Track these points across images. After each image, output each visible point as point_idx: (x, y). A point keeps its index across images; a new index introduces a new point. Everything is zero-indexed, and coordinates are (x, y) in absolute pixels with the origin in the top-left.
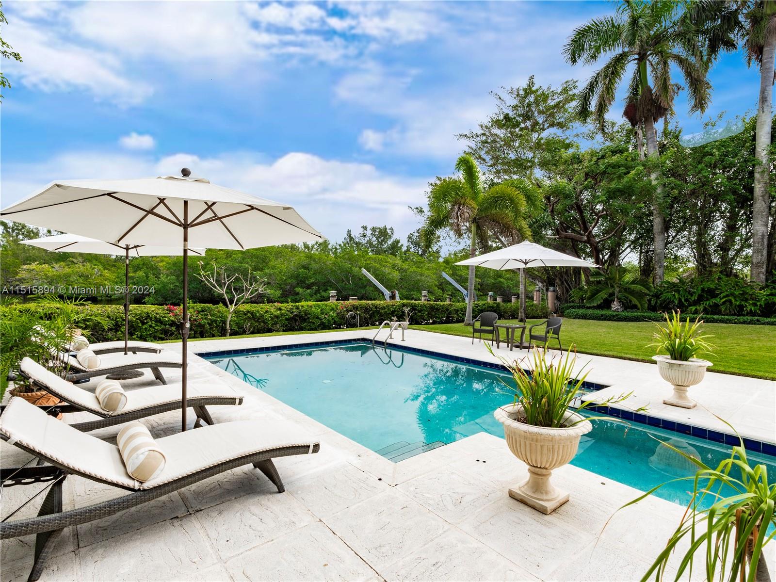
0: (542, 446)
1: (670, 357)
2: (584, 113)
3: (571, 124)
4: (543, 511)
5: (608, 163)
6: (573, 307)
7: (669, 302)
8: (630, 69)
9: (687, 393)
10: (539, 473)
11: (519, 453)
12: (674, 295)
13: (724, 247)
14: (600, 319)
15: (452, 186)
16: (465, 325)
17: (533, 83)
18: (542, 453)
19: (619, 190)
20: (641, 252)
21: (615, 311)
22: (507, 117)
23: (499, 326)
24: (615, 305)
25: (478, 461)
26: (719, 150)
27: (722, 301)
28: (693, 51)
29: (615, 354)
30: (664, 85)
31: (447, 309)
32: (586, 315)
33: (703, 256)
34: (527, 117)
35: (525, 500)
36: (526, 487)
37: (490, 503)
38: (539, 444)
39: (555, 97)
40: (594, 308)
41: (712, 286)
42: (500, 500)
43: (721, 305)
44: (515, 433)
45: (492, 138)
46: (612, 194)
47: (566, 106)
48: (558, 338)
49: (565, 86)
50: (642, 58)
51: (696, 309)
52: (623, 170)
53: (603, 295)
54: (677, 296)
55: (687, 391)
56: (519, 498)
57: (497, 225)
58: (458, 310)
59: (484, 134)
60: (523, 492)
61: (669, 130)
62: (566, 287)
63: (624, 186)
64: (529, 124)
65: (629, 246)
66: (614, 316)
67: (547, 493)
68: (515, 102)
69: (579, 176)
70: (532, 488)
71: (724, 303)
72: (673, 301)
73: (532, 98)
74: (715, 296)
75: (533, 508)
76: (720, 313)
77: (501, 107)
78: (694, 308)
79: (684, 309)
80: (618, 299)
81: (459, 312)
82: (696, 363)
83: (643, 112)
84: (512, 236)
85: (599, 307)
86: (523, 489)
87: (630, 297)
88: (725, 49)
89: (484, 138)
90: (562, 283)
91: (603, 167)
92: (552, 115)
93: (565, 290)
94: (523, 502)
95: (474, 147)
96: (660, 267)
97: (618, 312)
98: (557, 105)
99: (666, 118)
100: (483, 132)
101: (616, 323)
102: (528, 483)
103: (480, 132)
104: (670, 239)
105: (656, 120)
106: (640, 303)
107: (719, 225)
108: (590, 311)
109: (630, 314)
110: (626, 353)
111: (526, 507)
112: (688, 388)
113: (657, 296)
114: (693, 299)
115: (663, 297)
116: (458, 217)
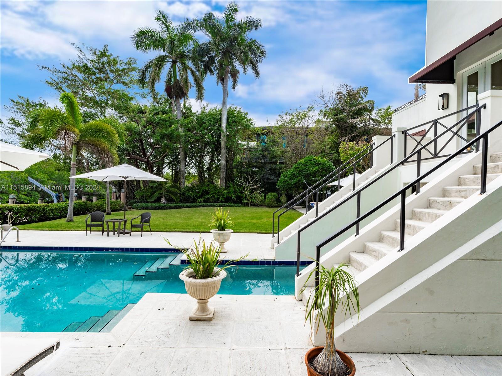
0: (210, 288)
1: (217, 230)
2: (142, 81)
3: (132, 85)
4: (209, 320)
5: (161, 118)
6: (138, 202)
7: (189, 197)
8: (168, 66)
9: (224, 246)
10: (204, 302)
11: (196, 296)
12: (191, 193)
13: (209, 169)
14: (155, 209)
15: (58, 115)
16: (67, 221)
17: (107, 50)
18: (210, 291)
19: (166, 135)
20: (173, 169)
21: (163, 203)
22: (85, 66)
23: (109, 221)
24: (163, 200)
25: (159, 310)
26: (208, 122)
27: (211, 196)
28: (198, 69)
29: (179, 230)
30: (186, 83)
31: (44, 210)
32: (148, 207)
33: (201, 173)
34: (101, 71)
35: (199, 318)
36: (198, 312)
37: (184, 328)
38: (209, 287)
39: (122, 65)
40: (152, 202)
41: (207, 189)
42: (187, 324)
43: (211, 198)
44: (196, 285)
45: (73, 78)
46: (163, 136)
47: (130, 73)
48: (149, 225)
49: (130, 60)
50: (174, 62)
51: (201, 201)
52: (168, 124)
53: (157, 195)
54: (192, 194)
55: (224, 245)
56: (195, 319)
57: (96, 148)
58: (53, 210)
59: (66, 73)
60: (197, 315)
61: (187, 106)
62: (131, 189)
63: (169, 133)
64: (102, 76)
65: (167, 165)
66: (163, 207)
67: (208, 311)
68: (93, 58)
69: (143, 122)
70: (201, 311)
71: (211, 197)
72: (191, 197)
73: (105, 60)
74: (208, 193)
75: (204, 320)
76: (210, 202)
77: (82, 57)
78: (199, 200)
79: (195, 200)
80: (164, 196)
81: (54, 211)
82: (229, 231)
83: (175, 92)
84: (108, 157)
85: (154, 202)
86: (196, 314)
87: (171, 195)
88: (210, 74)
89: (65, 75)
90: (128, 186)
91: (158, 120)
92: (119, 75)
93: (130, 191)
94: (198, 320)
95: (57, 80)
96: (183, 178)
97: (165, 204)
98: (123, 70)
99: (184, 99)
100: (65, 71)
101: (165, 210)
102: (198, 309)
103: (63, 70)
104: (187, 163)
105: (181, 99)
106: (176, 198)
107: (207, 159)
108: (149, 205)
109: (171, 205)
110: (184, 229)
111: (201, 322)
112: (225, 244)
113: (183, 194)
114: (199, 195)
115: (186, 194)
116: (65, 140)
